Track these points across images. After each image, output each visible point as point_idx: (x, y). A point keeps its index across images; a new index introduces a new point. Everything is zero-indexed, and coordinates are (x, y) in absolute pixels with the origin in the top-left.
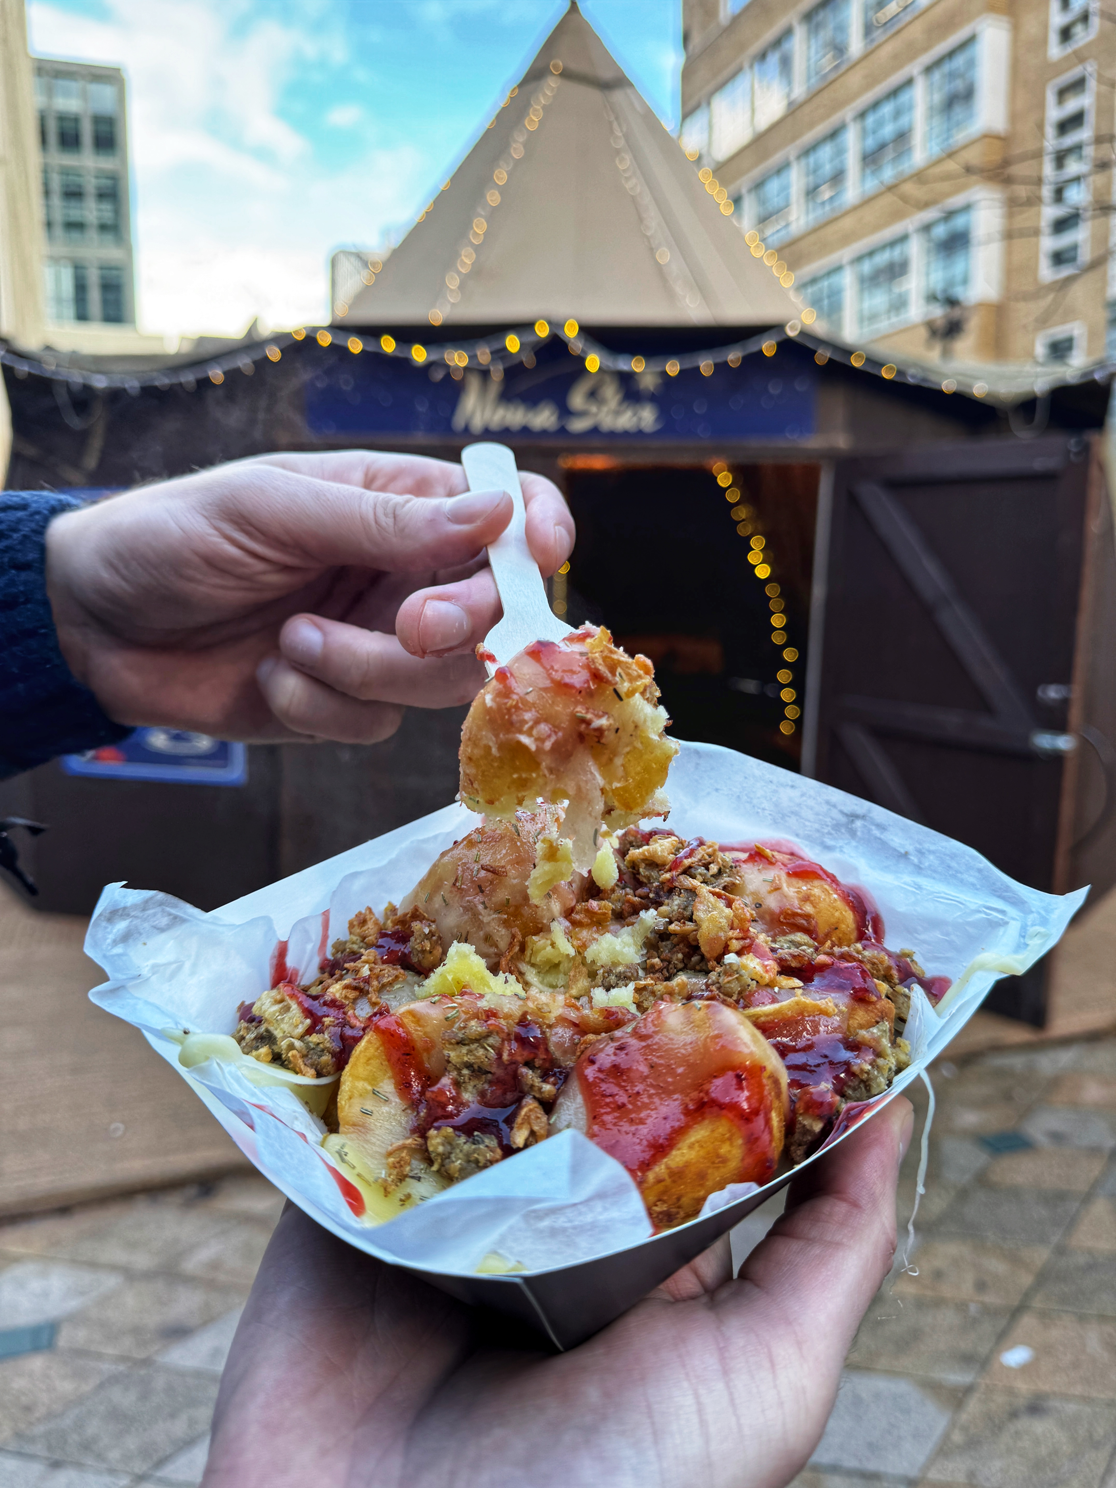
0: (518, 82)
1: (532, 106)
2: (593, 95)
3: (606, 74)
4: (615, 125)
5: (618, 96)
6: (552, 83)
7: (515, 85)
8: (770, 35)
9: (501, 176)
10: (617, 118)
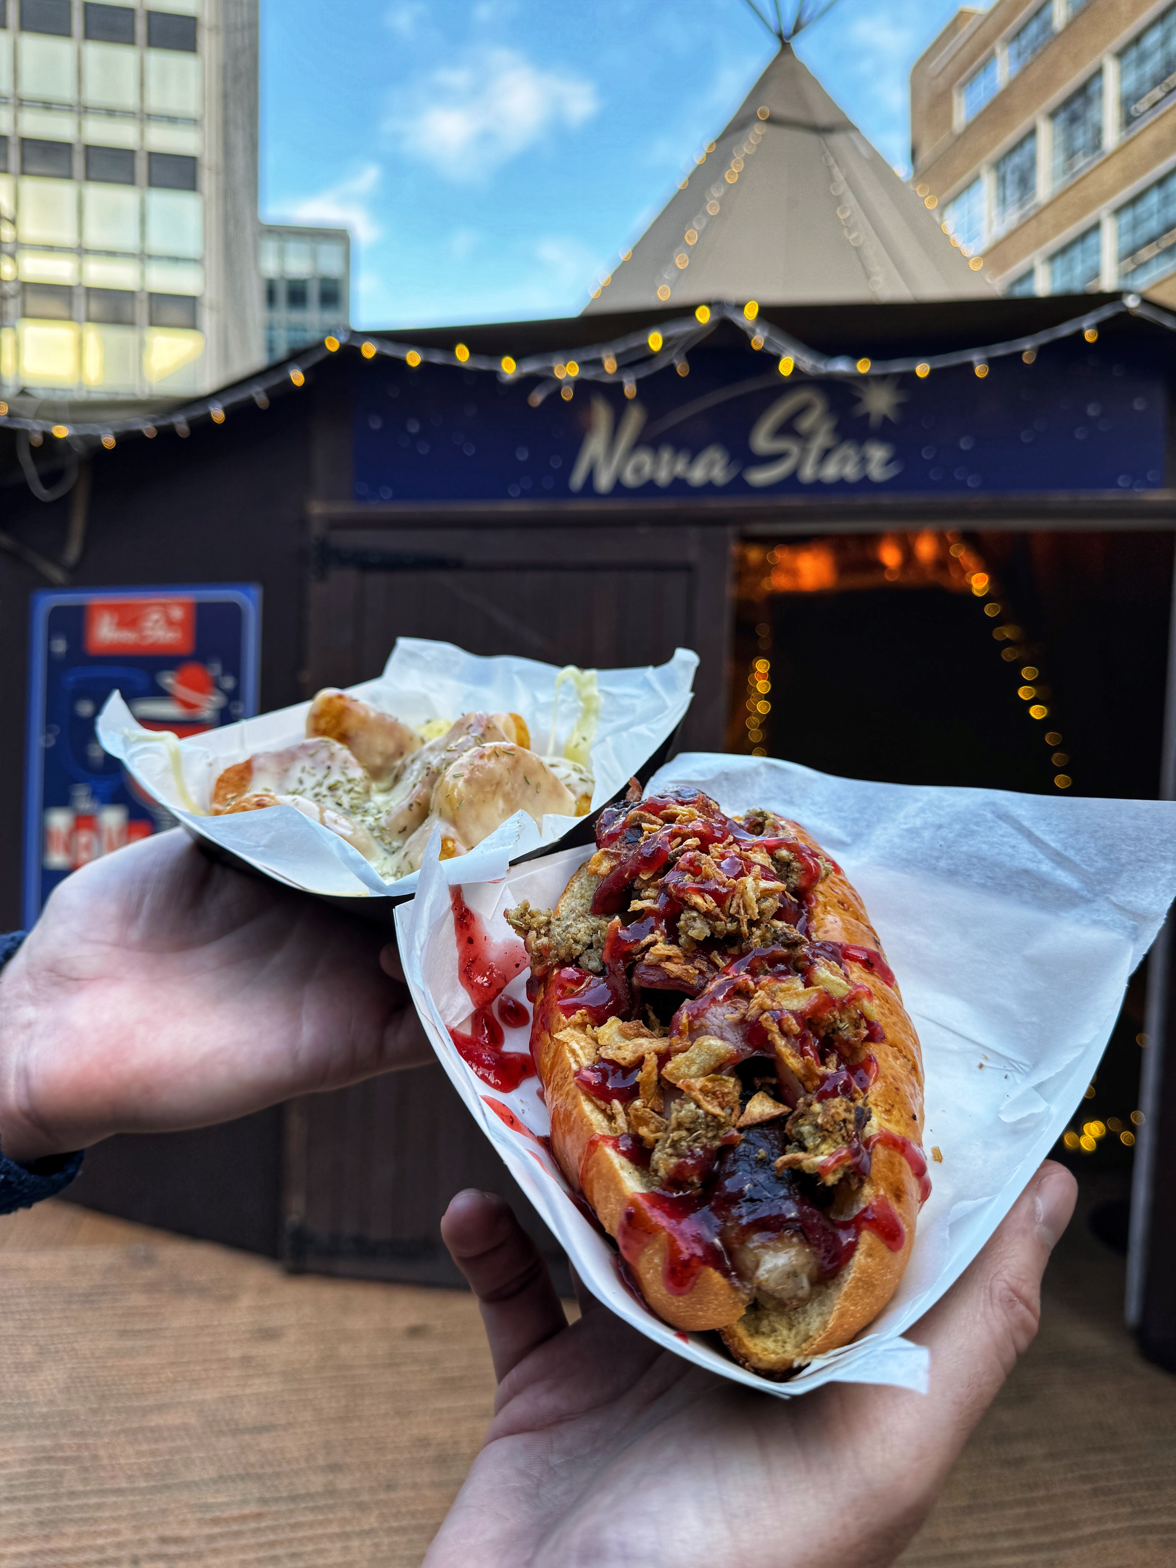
0: (717, 137)
1: (734, 158)
2: (810, 139)
3: (823, 118)
4: (836, 170)
5: (837, 140)
6: (758, 130)
7: (713, 140)
8: (1010, 138)
9: (691, 237)
10: (836, 161)
